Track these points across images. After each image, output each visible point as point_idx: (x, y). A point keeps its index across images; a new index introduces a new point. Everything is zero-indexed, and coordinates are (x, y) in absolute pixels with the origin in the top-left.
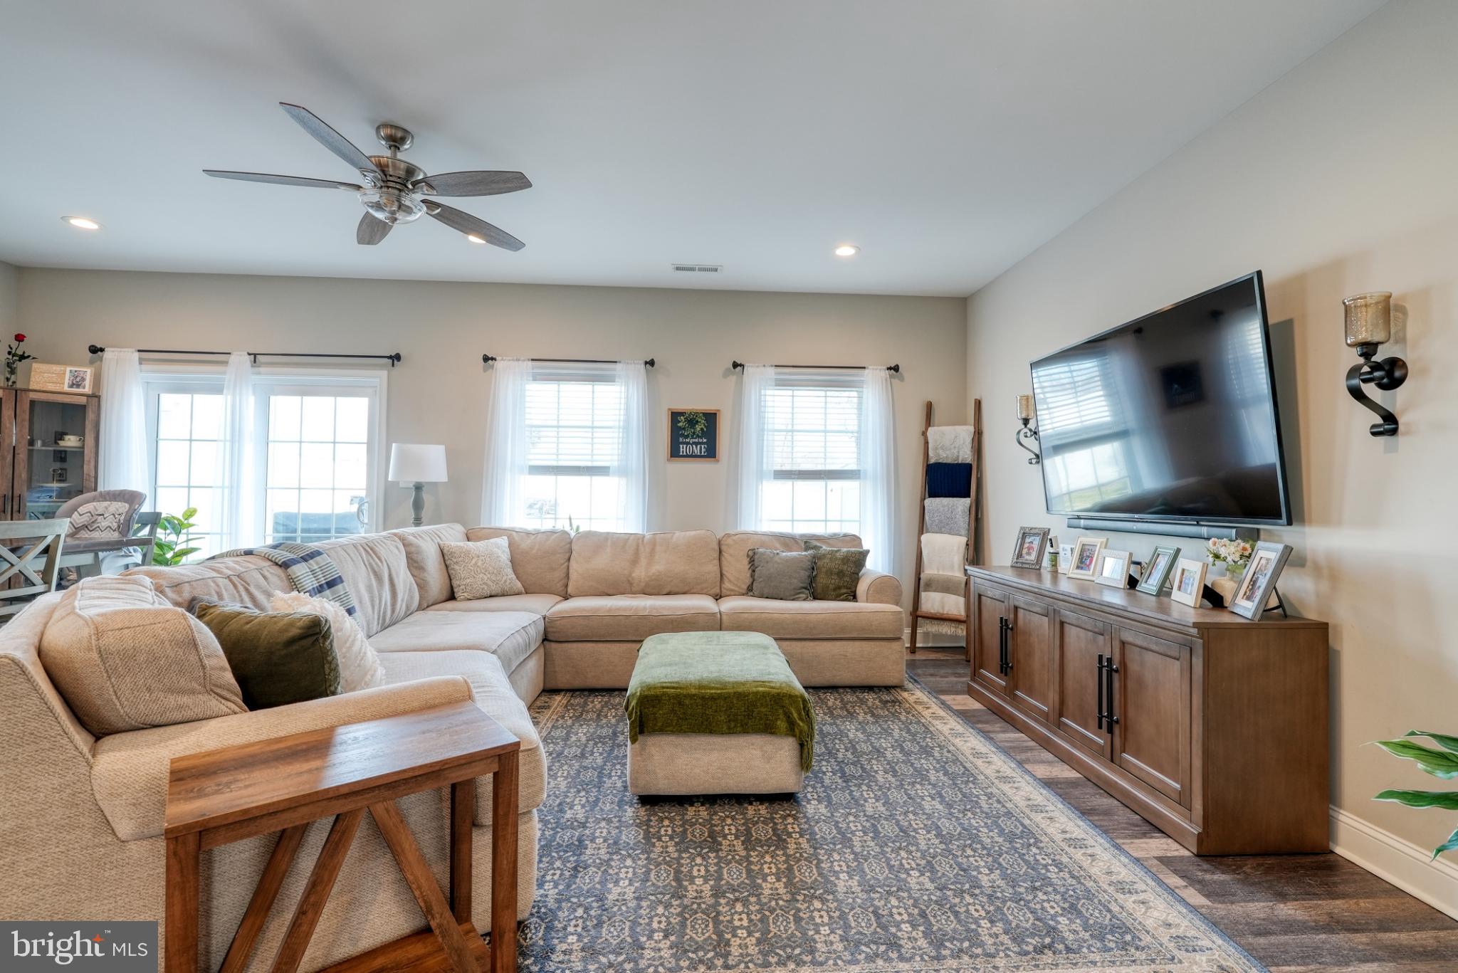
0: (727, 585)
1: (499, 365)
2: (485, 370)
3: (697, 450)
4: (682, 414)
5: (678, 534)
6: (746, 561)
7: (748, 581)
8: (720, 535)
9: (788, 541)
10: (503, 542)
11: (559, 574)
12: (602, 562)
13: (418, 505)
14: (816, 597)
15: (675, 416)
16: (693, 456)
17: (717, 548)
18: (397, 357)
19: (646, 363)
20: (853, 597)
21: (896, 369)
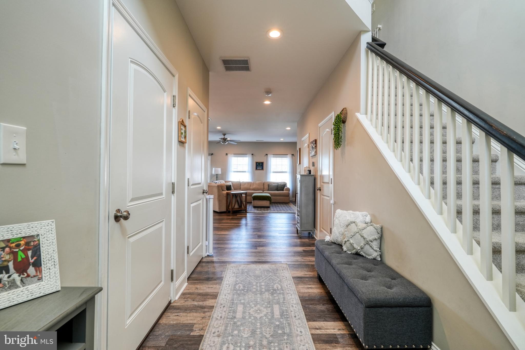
0: (265, 189)
1: (229, 155)
2: (226, 156)
3: (260, 168)
4: (257, 162)
5: (257, 182)
6: (267, 186)
7: (268, 189)
8: (264, 182)
9: (274, 183)
10: (231, 183)
11: (239, 188)
12: (246, 186)
13: (217, 177)
14: (278, 191)
15: (257, 163)
16: (259, 169)
17: (263, 184)
18: (213, 154)
19: (252, 154)
20: (283, 191)
21: (293, 155)
